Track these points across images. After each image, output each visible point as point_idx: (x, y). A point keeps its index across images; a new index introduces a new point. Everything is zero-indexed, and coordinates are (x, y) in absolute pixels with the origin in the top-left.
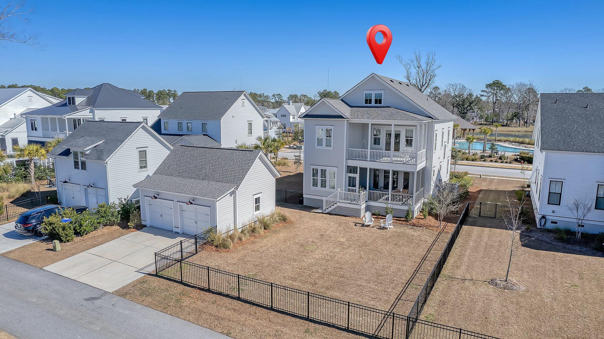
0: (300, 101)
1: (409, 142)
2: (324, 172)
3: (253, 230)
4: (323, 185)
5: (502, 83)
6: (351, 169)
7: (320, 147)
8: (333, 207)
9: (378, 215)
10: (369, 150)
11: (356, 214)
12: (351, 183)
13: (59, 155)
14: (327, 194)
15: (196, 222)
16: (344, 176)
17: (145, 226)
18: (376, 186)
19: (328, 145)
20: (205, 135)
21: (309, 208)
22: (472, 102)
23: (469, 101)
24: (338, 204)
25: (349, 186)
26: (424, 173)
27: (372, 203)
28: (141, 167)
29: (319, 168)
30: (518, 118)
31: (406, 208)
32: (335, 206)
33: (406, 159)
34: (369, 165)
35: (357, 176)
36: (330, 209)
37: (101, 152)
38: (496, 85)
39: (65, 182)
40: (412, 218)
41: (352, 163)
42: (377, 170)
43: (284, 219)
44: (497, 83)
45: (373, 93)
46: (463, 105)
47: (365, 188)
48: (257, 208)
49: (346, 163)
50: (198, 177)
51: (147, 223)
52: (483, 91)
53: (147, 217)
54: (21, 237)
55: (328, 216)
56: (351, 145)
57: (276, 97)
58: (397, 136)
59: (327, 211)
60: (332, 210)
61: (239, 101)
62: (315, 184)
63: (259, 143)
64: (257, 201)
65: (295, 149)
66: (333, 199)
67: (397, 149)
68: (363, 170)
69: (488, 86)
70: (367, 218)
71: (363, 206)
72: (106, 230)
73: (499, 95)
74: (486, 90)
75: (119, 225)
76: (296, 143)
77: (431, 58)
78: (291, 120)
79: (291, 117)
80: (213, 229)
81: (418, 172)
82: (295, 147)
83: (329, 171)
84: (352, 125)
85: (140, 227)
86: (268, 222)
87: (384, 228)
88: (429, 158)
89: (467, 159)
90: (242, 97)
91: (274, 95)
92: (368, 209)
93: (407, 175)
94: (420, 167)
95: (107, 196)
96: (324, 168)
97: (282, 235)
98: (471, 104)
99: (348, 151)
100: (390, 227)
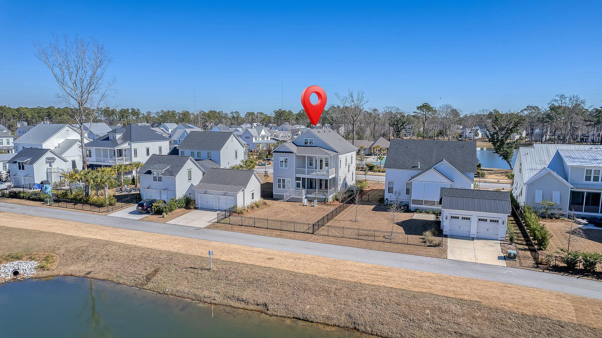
0: (257, 118)
1: (327, 165)
2: (284, 180)
3: (252, 208)
4: (284, 187)
5: (430, 105)
6: (298, 179)
7: (281, 168)
8: (289, 198)
9: (310, 201)
10: (306, 169)
11: (300, 200)
12: (298, 185)
13: (145, 173)
14: (286, 192)
15: (226, 204)
16: (294, 182)
17: (198, 208)
18: (311, 187)
19: (286, 166)
20: (210, 160)
21: (277, 199)
22: (405, 122)
23: (402, 121)
24: (292, 196)
25: (297, 187)
26: (335, 180)
27: (309, 196)
28: (189, 180)
29: (282, 179)
30: (442, 135)
31: (324, 197)
32: (290, 197)
33: (325, 173)
34: (306, 176)
35: (301, 182)
36: (287, 199)
37: (171, 172)
38: (425, 107)
39: (148, 188)
40: (328, 202)
41: (298, 176)
42: (312, 179)
43: (265, 204)
44: (426, 106)
45: (309, 139)
46: (397, 125)
47: (305, 188)
48: (253, 198)
49: (295, 175)
50: (224, 184)
51: (199, 206)
52: (415, 112)
53: (199, 203)
54: (141, 213)
55: (287, 202)
56: (298, 166)
57: (234, 114)
58: (321, 161)
59: (286, 200)
60: (288, 200)
61: (230, 138)
62: (279, 187)
63: (242, 164)
64: (253, 194)
65: (260, 165)
66: (289, 194)
67: (321, 168)
68: (304, 179)
69: (418, 108)
70: (305, 201)
71: (304, 197)
72: (179, 210)
73: (428, 116)
74: (417, 111)
75: (184, 208)
76: (261, 161)
77: (360, 95)
78: (254, 141)
79: (254, 139)
80: (236, 206)
81: (330, 179)
82: (260, 164)
83: (287, 180)
84: (297, 156)
85: (196, 208)
86: (258, 204)
87: (313, 206)
88: (337, 172)
89: (379, 172)
90: (232, 136)
91: (232, 113)
92: (306, 198)
93: (326, 181)
94: (330, 177)
95: (175, 195)
96: (284, 178)
97: (265, 210)
98: (403, 124)
99: (296, 169)
100: (316, 205)
